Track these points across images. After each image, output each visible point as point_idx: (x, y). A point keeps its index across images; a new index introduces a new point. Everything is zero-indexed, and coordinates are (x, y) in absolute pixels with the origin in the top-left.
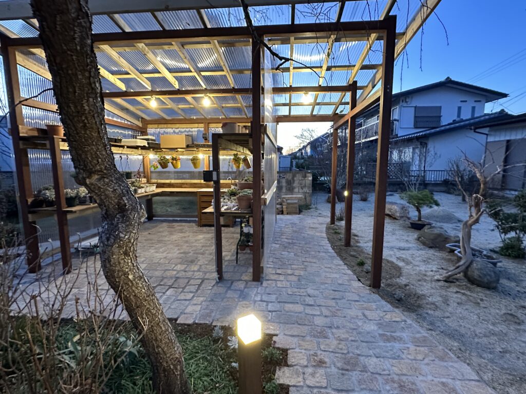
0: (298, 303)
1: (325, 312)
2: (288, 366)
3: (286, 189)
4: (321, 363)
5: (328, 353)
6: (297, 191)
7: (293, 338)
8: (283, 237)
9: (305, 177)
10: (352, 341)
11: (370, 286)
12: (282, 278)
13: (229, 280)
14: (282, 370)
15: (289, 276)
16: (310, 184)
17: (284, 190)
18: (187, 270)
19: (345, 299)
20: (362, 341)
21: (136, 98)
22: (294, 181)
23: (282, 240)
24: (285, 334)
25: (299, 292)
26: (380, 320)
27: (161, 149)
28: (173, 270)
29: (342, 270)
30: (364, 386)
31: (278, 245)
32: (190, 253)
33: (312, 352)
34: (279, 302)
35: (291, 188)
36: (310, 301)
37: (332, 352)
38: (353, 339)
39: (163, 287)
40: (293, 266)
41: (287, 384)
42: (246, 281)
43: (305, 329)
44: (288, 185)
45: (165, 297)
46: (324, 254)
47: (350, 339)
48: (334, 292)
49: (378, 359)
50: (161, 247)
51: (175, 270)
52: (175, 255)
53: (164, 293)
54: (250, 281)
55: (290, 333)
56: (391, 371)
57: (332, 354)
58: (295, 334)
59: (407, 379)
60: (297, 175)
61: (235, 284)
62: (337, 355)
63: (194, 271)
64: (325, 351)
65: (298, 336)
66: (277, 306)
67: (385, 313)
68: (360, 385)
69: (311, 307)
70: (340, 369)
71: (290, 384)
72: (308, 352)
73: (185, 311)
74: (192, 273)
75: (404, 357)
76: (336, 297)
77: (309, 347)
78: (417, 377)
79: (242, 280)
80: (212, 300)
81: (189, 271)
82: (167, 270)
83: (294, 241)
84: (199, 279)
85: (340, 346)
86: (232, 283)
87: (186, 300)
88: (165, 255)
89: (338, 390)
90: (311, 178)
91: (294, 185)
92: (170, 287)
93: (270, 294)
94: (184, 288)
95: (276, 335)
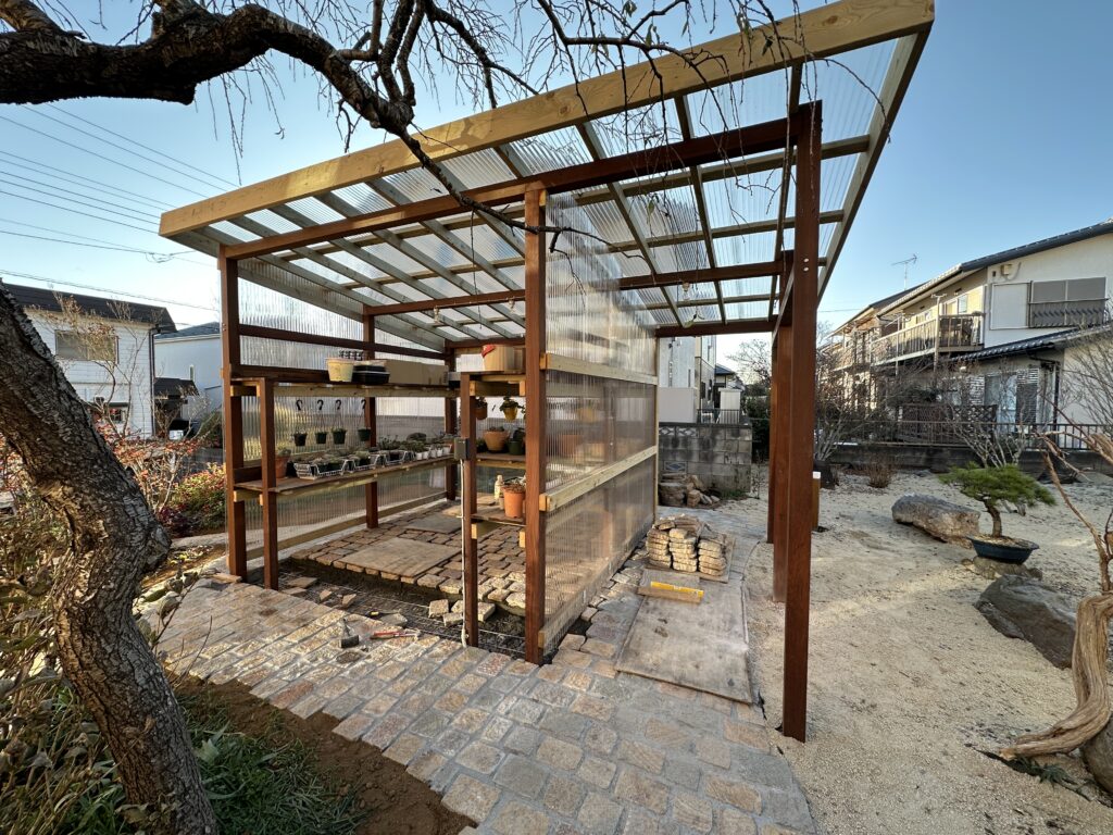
1: (625, 781)
3: (700, 456)
6: (722, 462)
9: (738, 434)
11: (779, 729)
16: (748, 449)
17: (695, 458)
19: (695, 754)
22: (715, 441)
24: (493, 829)
35: (709, 456)
43: (547, 823)
44: (704, 449)
55: (505, 829)
60: (722, 431)
67: (781, 831)
73: (365, 707)
90: (749, 438)
91: (716, 450)
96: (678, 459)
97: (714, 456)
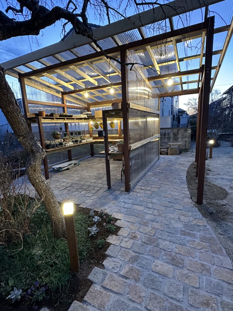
0: (142, 206)
1: (156, 212)
2: (117, 235)
3: (173, 139)
4: (135, 237)
5: (142, 233)
6: (181, 140)
7: (128, 223)
8: (158, 168)
9: (186, 131)
10: (161, 230)
11: (196, 203)
12: (142, 191)
13: (113, 189)
14: (113, 236)
15: (147, 191)
16: (189, 136)
17: (172, 140)
18: (96, 182)
19: (173, 207)
20: (167, 232)
21: (80, 93)
22: (178, 134)
23: (157, 170)
24: (125, 220)
25: (147, 200)
26: (189, 223)
27: (95, 118)
28: (90, 182)
29: (184, 191)
30: (151, 254)
31: (152, 173)
32: (101, 174)
33: (133, 231)
34: (132, 204)
35: (176, 138)
36: (150, 205)
37: (145, 233)
38: (162, 229)
39: (82, 189)
40: (153, 186)
41: (111, 243)
42: (122, 191)
43: (138, 219)
44: (175, 136)
45: (80, 194)
46: (178, 180)
47: (161, 229)
48: (169, 203)
49: (170, 243)
50: (90, 170)
51: (91, 182)
52: (94, 174)
53: (81, 192)
54: (124, 191)
55: (127, 220)
56: (173, 250)
57: (144, 234)
58: (130, 221)
59: (180, 257)
60: (181, 130)
61: (115, 192)
62: (146, 235)
63: (99, 183)
64: (141, 232)
65: (131, 222)
66: (130, 206)
67: (195, 219)
68: (149, 253)
69: (149, 209)
70: (143, 243)
71: (112, 243)
72: (131, 231)
73: (85, 202)
74: (98, 184)
75: (188, 245)
76: (168, 206)
77: (133, 229)
78: (188, 257)
79: (120, 190)
80: (100, 198)
81: (97, 183)
82: (87, 181)
83: (163, 171)
84: (99, 187)
85: (151, 232)
86: (114, 191)
87: (88, 197)
88: (89, 174)
89: (135, 252)
90: (190, 132)
91: (179, 136)
92: (85, 190)
93: (130, 199)
94: (90, 191)
95: (120, 220)
96: (166, 140)
97: (178, 138)
